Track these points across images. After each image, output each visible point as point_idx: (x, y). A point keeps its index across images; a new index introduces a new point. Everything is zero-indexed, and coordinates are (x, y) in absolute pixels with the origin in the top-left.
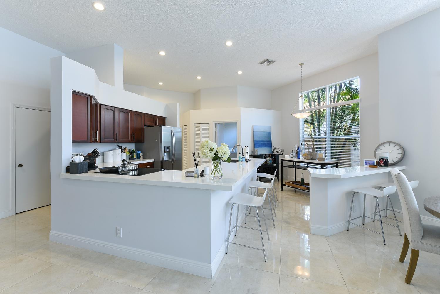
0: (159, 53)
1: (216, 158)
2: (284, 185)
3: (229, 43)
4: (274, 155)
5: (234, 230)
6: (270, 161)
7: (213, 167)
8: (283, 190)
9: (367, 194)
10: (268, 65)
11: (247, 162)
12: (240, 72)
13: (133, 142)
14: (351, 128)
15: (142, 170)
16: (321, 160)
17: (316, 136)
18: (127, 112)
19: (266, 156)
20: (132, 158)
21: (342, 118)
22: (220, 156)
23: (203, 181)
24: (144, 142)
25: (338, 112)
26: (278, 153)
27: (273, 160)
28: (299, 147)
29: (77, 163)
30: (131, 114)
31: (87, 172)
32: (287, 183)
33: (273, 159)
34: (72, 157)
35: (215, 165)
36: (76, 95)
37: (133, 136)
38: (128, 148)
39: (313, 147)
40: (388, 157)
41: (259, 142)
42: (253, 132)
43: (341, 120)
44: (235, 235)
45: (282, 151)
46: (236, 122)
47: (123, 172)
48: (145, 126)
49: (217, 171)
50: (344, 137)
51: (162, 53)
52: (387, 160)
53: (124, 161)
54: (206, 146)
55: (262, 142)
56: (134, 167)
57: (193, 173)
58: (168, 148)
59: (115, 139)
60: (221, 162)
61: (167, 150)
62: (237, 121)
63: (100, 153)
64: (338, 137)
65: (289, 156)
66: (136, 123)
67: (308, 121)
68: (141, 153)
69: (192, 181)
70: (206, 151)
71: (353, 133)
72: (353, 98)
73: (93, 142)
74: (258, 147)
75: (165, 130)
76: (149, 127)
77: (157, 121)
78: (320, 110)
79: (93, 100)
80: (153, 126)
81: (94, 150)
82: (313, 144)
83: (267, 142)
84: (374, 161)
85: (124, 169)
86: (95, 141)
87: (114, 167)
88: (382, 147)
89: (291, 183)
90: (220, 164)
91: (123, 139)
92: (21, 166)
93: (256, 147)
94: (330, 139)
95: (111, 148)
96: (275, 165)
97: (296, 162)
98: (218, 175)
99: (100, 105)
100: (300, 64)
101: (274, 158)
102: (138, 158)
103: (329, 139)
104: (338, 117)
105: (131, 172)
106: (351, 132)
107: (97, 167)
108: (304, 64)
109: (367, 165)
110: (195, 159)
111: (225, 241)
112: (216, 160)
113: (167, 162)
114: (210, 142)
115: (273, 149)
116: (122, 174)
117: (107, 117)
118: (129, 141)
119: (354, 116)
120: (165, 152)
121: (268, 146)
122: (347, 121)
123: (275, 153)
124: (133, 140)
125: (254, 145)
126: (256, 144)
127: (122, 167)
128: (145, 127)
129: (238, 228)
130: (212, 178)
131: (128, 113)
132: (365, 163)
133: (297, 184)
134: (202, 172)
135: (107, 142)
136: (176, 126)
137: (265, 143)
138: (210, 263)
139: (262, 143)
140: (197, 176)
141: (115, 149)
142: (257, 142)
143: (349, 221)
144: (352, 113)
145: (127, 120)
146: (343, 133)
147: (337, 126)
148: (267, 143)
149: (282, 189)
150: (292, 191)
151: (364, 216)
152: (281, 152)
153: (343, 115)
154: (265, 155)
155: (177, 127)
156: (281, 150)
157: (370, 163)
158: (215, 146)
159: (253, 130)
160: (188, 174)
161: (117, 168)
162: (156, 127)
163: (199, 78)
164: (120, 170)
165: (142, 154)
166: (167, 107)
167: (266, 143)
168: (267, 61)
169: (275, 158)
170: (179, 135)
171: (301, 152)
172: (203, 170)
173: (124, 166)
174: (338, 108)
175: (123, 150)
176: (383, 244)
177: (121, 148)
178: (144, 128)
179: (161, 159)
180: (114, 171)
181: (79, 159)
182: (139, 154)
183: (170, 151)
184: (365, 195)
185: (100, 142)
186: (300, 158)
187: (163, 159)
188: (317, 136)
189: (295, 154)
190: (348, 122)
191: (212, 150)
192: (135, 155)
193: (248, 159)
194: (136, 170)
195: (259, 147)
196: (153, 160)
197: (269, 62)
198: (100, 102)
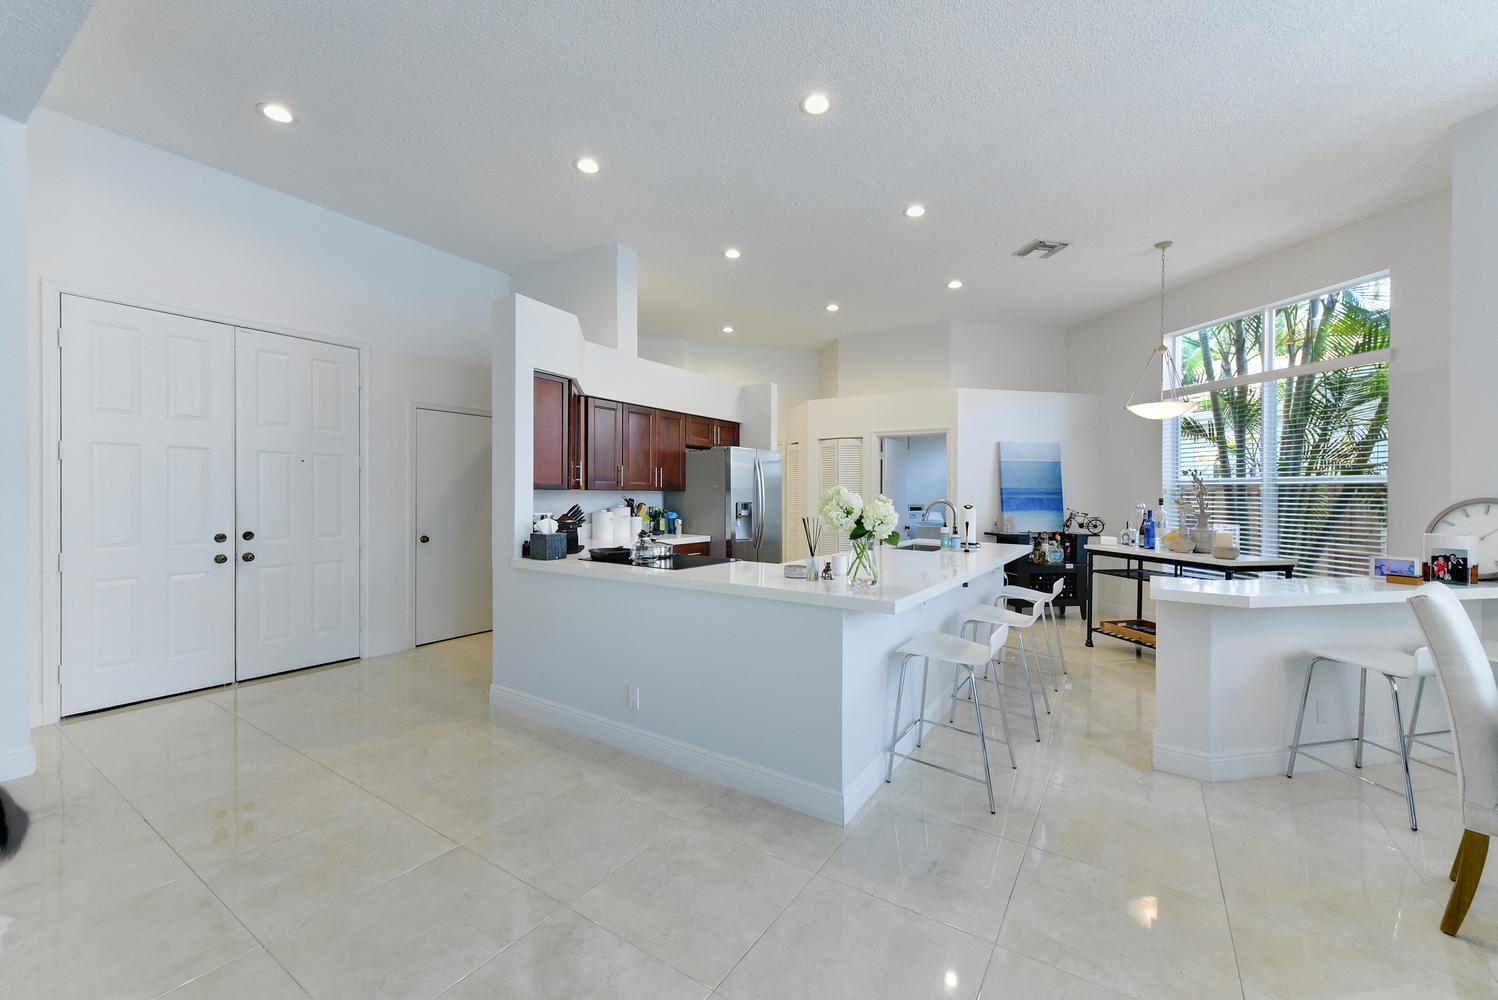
0: (723, 254)
1: (859, 532)
2: (1095, 630)
3: (916, 211)
4: (1070, 535)
5: (914, 730)
6: (1053, 553)
7: (853, 555)
8: (1092, 646)
9: (1372, 669)
10: (1045, 256)
11: (967, 551)
12: (955, 285)
13: (658, 489)
14: (1370, 449)
15: (681, 558)
16: (1224, 555)
17: (1229, 476)
18: (646, 412)
19: (1043, 539)
20: (656, 531)
21: (1330, 415)
22: (868, 527)
23: (828, 589)
24: (684, 490)
25: (1315, 392)
26: (1084, 531)
27: (1065, 552)
28: (1150, 512)
29: (545, 536)
30: (654, 419)
31: (564, 557)
32: (1107, 625)
33: (1065, 548)
34: (535, 523)
35: (859, 551)
36: (542, 380)
37: (659, 475)
38: (648, 505)
39: (1202, 511)
40: (1466, 551)
41: (1020, 494)
42: (999, 462)
43: (1328, 423)
44: (916, 742)
45: (1098, 523)
46: (943, 432)
47: (641, 561)
48: (688, 447)
49: (865, 567)
50: (1339, 479)
51: (733, 254)
52: (1465, 560)
53: (642, 534)
54: (834, 503)
55: (1030, 494)
56: (663, 549)
57: (804, 570)
58: (746, 506)
59: (618, 482)
60: (872, 544)
61: (744, 513)
62: (945, 429)
63: (585, 515)
64: (1313, 479)
65: (1115, 539)
66: (668, 440)
67: (1197, 427)
68: (678, 518)
69: (802, 586)
70: (833, 514)
71: (1375, 465)
72: (1376, 343)
73: (574, 488)
74: (1013, 510)
75: (739, 458)
76: (699, 451)
77: (716, 431)
78: (1243, 390)
79: (574, 389)
80: (709, 448)
81: (575, 507)
82: (1201, 504)
83: (1048, 494)
84: (1413, 562)
85: (642, 553)
86: (577, 486)
87: (620, 549)
88: (1456, 517)
89: (1124, 624)
90: (871, 549)
91: (635, 481)
92: (425, 539)
93: (1007, 510)
94: (1276, 485)
95: (608, 504)
96: (1070, 566)
97: (1141, 559)
98: (866, 576)
99: (587, 398)
100: (1157, 246)
101: (1068, 544)
102: (672, 531)
103: (1269, 485)
104: (1314, 414)
105: (658, 562)
106: (1368, 463)
107: (583, 547)
108: (1171, 242)
109: (1383, 574)
110: (808, 536)
111: (885, 750)
112: (860, 537)
113: (743, 543)
114: (846, 490)
115: (1066, 517)
116: (638, 565)
117: (601, 425)
118: (650, 488)
119: (1380, 405)
120: (738, 516)
121: (1050, 508)
122: (1350, 426)
123: (1074, 529)
124: (659, 484)
125: (1002, 502)
126: (1007, 499)
127: (638, 549)
128: (687, 451)
129: (927, 727)
130: (850, 583)
131: (648, 416)
132: (1376, 567)
133: (1142, 630)
134: (827, 569)
135: (601, 489)
136: (767, 447)
137: (1041, 496)
138: (839, 787)
139: (1028, 496)
140: (813, 575)
141: (617, 507)
142: (1013, 493)
143: (1295, 748)
144: (1373, 396)
145: (645, 434)
146: (1337, 468)
147: (1312, 442)
148: (1044, 496)
149: (1089, 643)
150: (1126, 651)
151: (1360, 739)
152: (1095, 526)
153: (1334, 406)
154: (1039, 534)
155: (769, 449)
156: (1096, 519)
157: (1394, 567)
158: (857, 503)
159: (999, 457)
160: (792, 573)
161: (628, 552)
162: (716, 451)
163: (833, 308)
164: (633, 556)
165: (680, 521)
166: (744, 395)
167: (1042, 499)
168: (1041, 245)
169: (1073, 545)
170: (774, 470)
171: (1157, 529)
172: (828, 564)
173: (642, 547)
174: (1316, 381)
175: (634, 509)
176: (1409, 826)
177: (630, 503)
178: (684, 454)
179: (728, 537)
180: (619, 556)
181: (549, 527)
182: (674, 520)
183: (750, 514)
184: (1364, 671)
185: (586, 489)
186: (1153, 548)
187: (733, 536)
188: (1234, 477)
189: (1138, 533)
190: (1355, 428)
191: (848, 513)
192: (662, 522)
193: (970, 544)
194: (669, 557)
195: (1017, 510)
196: (706, 539)
197: (1050, 248)
198: (586, 392)
